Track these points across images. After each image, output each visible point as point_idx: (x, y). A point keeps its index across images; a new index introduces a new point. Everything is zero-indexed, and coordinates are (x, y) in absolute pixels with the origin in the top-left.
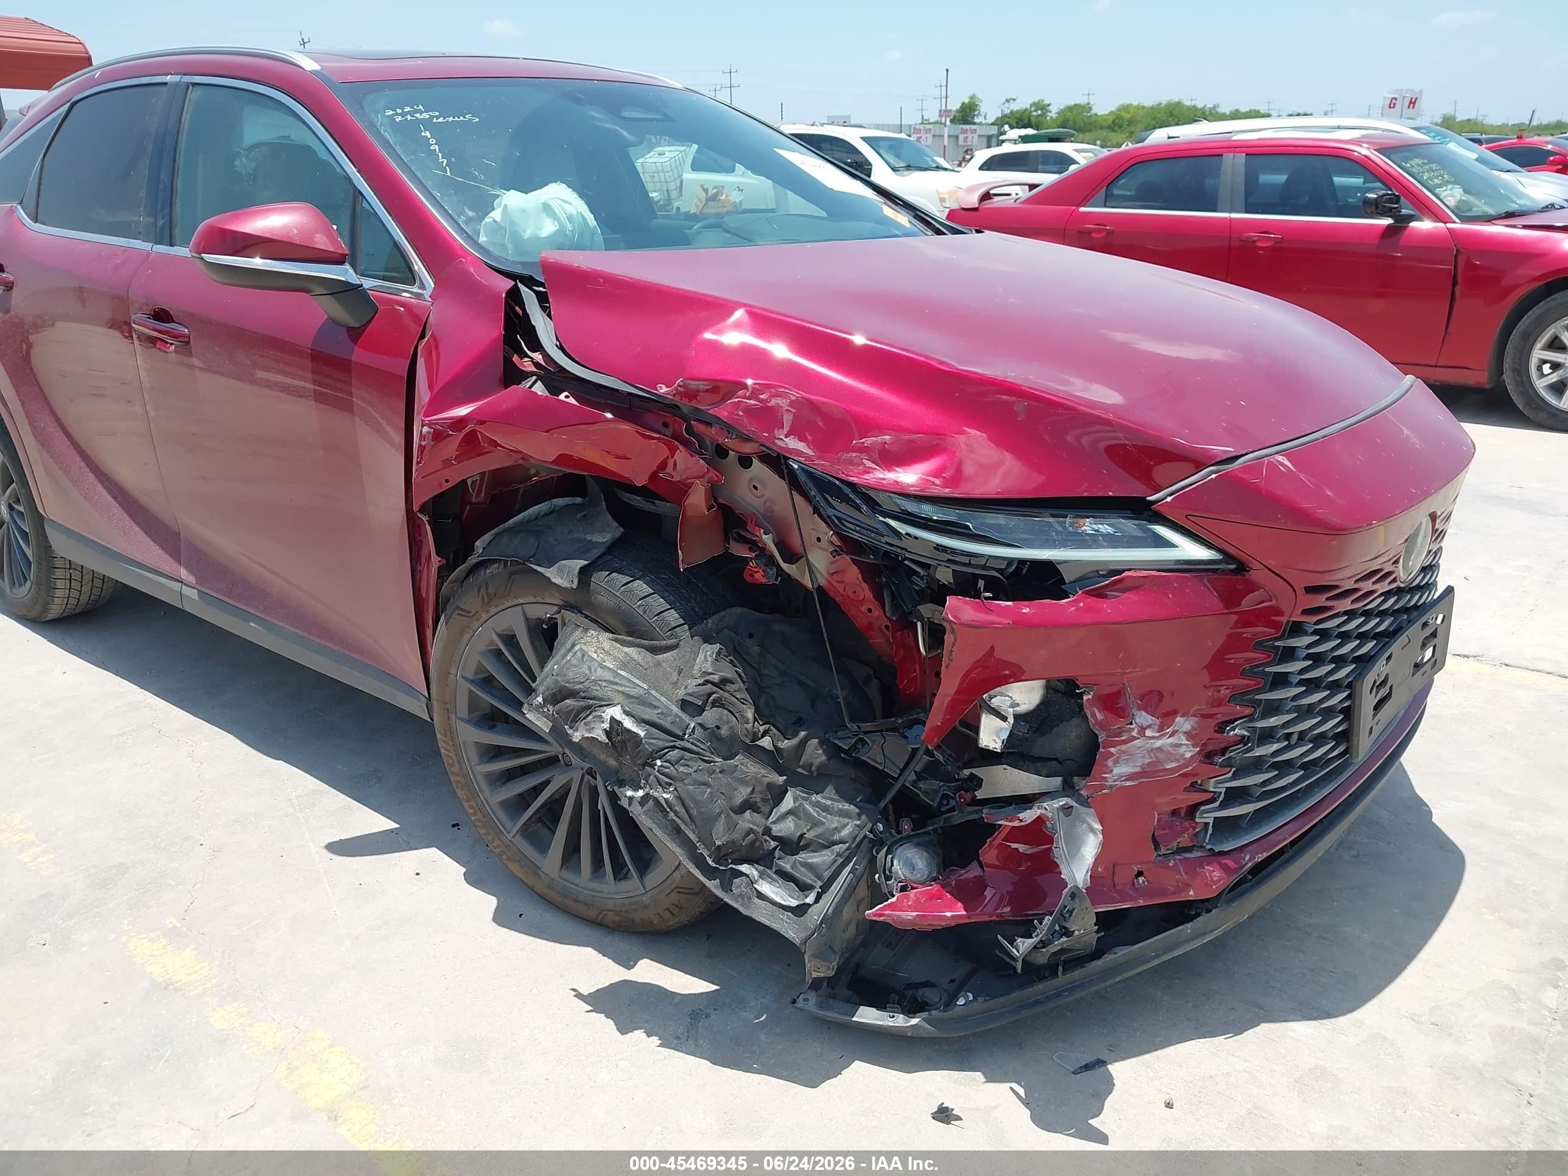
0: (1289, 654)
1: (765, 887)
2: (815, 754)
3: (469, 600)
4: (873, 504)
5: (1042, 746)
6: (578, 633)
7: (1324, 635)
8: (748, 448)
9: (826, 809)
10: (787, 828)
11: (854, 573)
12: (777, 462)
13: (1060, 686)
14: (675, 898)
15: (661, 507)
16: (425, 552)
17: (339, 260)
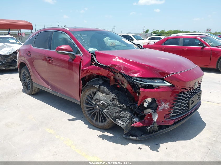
0: (180, 96)
1: (119, 122)
2: (125, 107)
3: (86, 90)
4: (132, 78)
5: (151, 106)
6: (98, 93)
7: (184, 94)
8: (118, 72)
9: (126, 113)
10: (122, 115)
11: (130, 86)
12: (121, 73)
13: (153, 99)
14: (109, 124)
15: (108, 79)
16: (81, 84)
17: (72, 51)
